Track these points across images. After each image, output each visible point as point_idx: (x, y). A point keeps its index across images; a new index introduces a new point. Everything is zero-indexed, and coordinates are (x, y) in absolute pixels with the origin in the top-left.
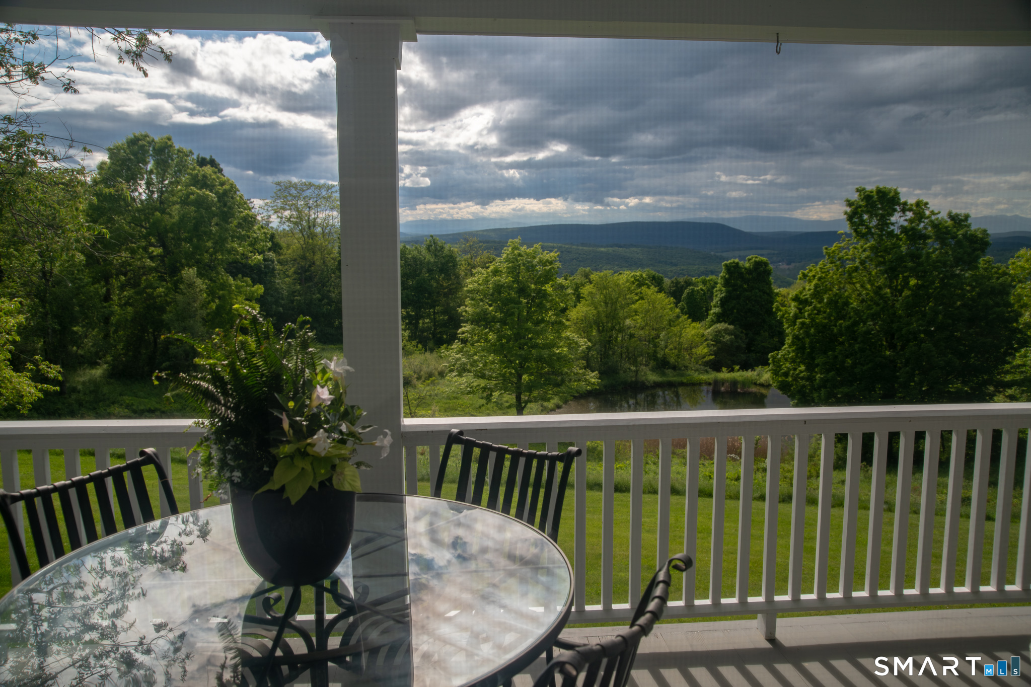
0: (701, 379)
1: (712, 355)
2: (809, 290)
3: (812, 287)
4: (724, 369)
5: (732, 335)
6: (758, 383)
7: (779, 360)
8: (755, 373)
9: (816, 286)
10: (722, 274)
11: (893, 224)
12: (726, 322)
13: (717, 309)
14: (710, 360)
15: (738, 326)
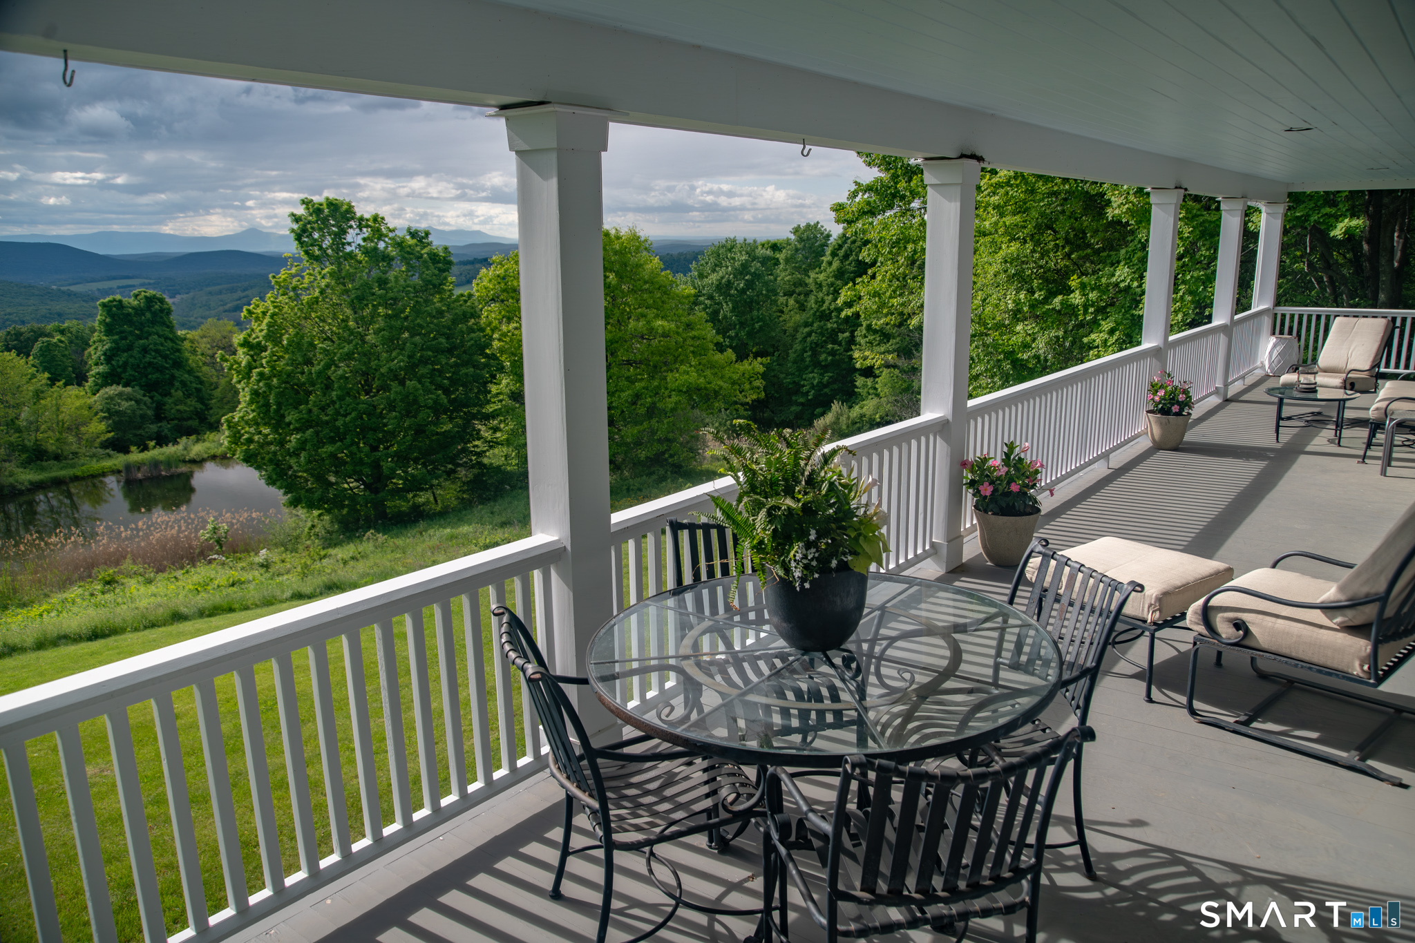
0: (103, 468)
1: (110, 432)
2: (261, 330)
3: (264, 326)
4: (133, 448)
5: (131, 400)
6: (187, 458)
7: (237, 424)
8: (180, 447)
9: (269, 325)
10: (99, 317)
11: (349, 244)
12: (118, 384)
13: (101, 367)
14: (108, 439)
15: (137, 388)
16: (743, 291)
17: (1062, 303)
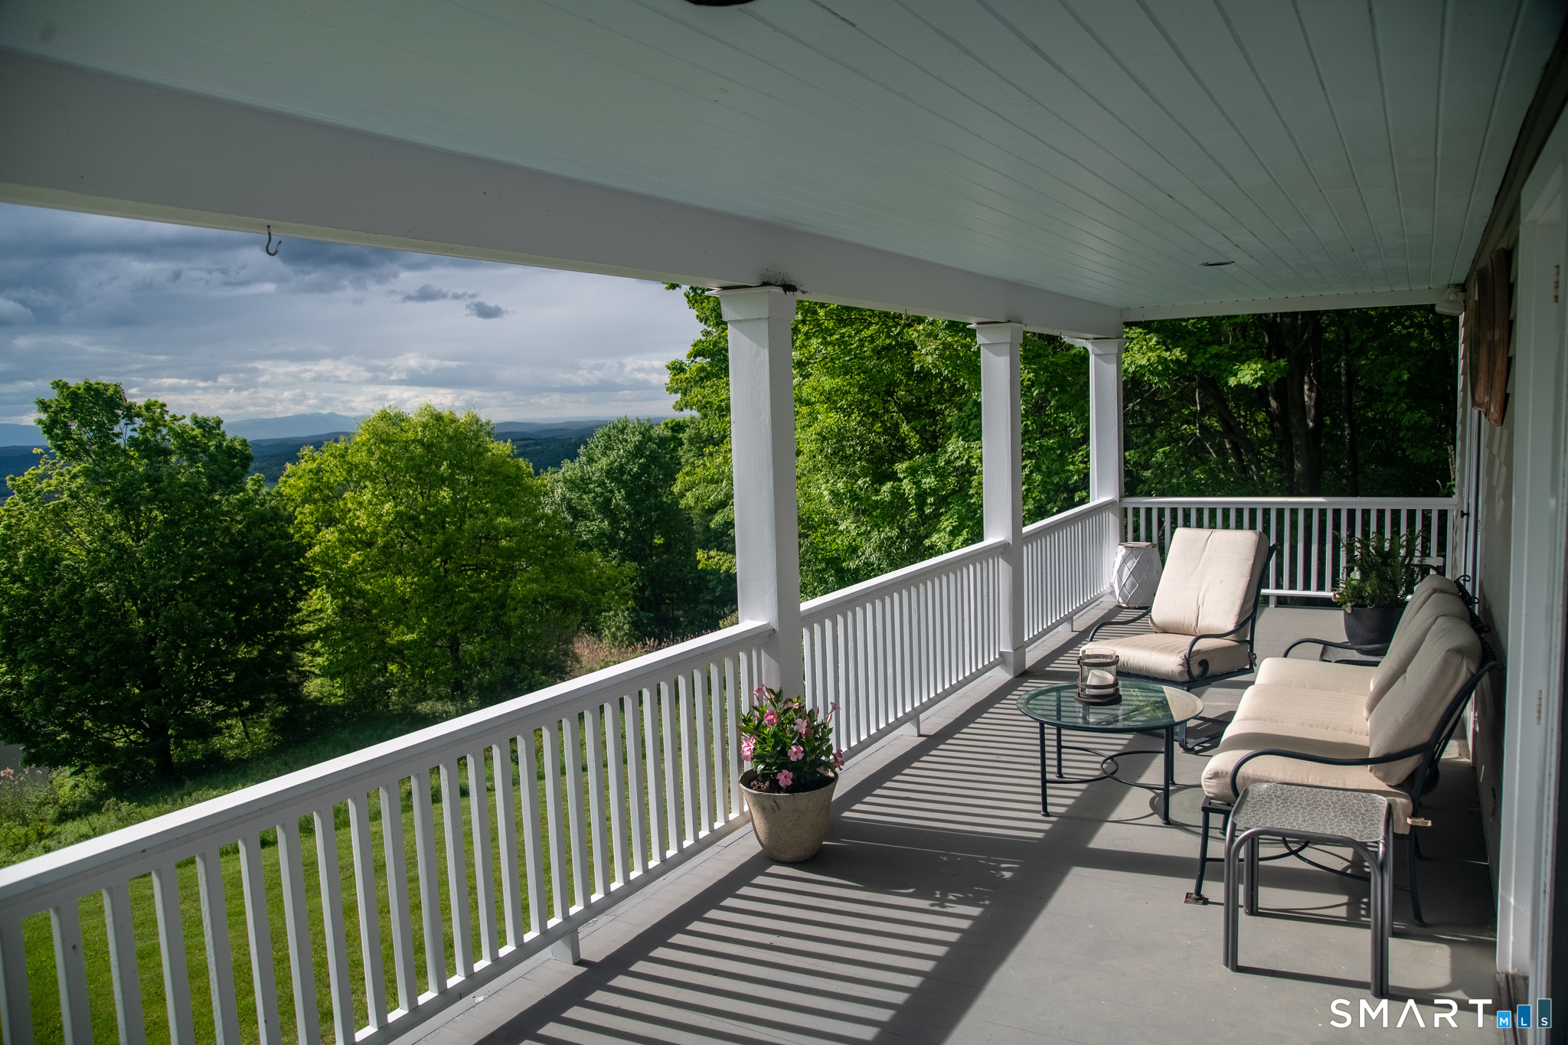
11: (117, 436)
16: (637, 477)
17: (892, 493)
